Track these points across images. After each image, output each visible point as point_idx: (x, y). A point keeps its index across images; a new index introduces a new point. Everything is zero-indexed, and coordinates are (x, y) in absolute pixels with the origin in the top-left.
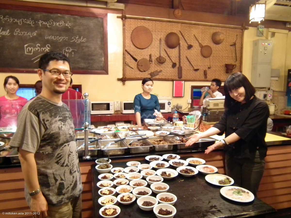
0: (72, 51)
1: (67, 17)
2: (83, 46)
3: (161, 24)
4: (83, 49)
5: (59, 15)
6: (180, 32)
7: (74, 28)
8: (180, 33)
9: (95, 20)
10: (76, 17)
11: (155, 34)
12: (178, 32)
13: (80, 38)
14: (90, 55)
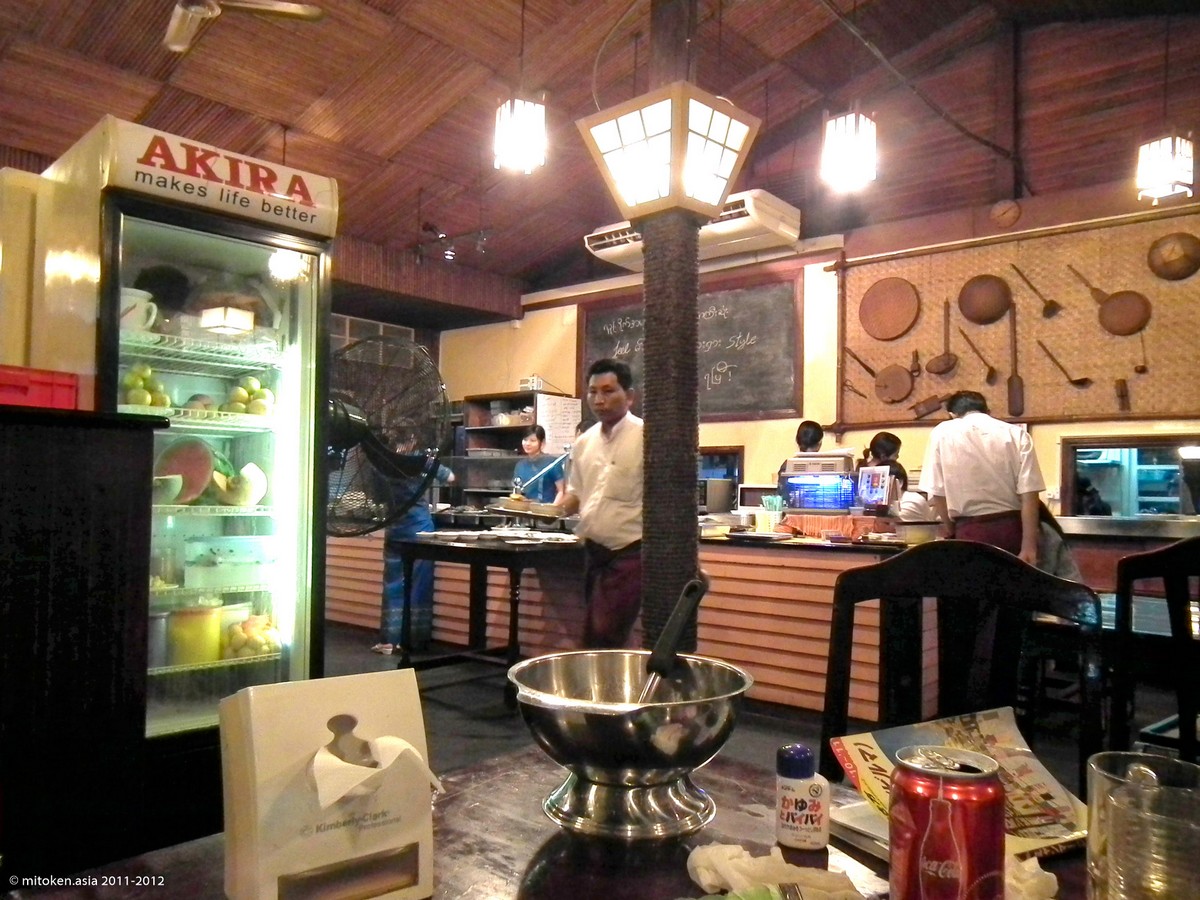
0: (729, 369)
1: (721, 295)
2: (750, 355)
3: (948, 258)
4: (749, 362)
5: (708, 295)
6: (1014, 267)
7: (735, 317)
8: (1015, 272)
9: (775, 291)
10: (739, 290)
11: (930, 291)
12: (1008, 268)
13: (744, 337)
14: (762, 374)
